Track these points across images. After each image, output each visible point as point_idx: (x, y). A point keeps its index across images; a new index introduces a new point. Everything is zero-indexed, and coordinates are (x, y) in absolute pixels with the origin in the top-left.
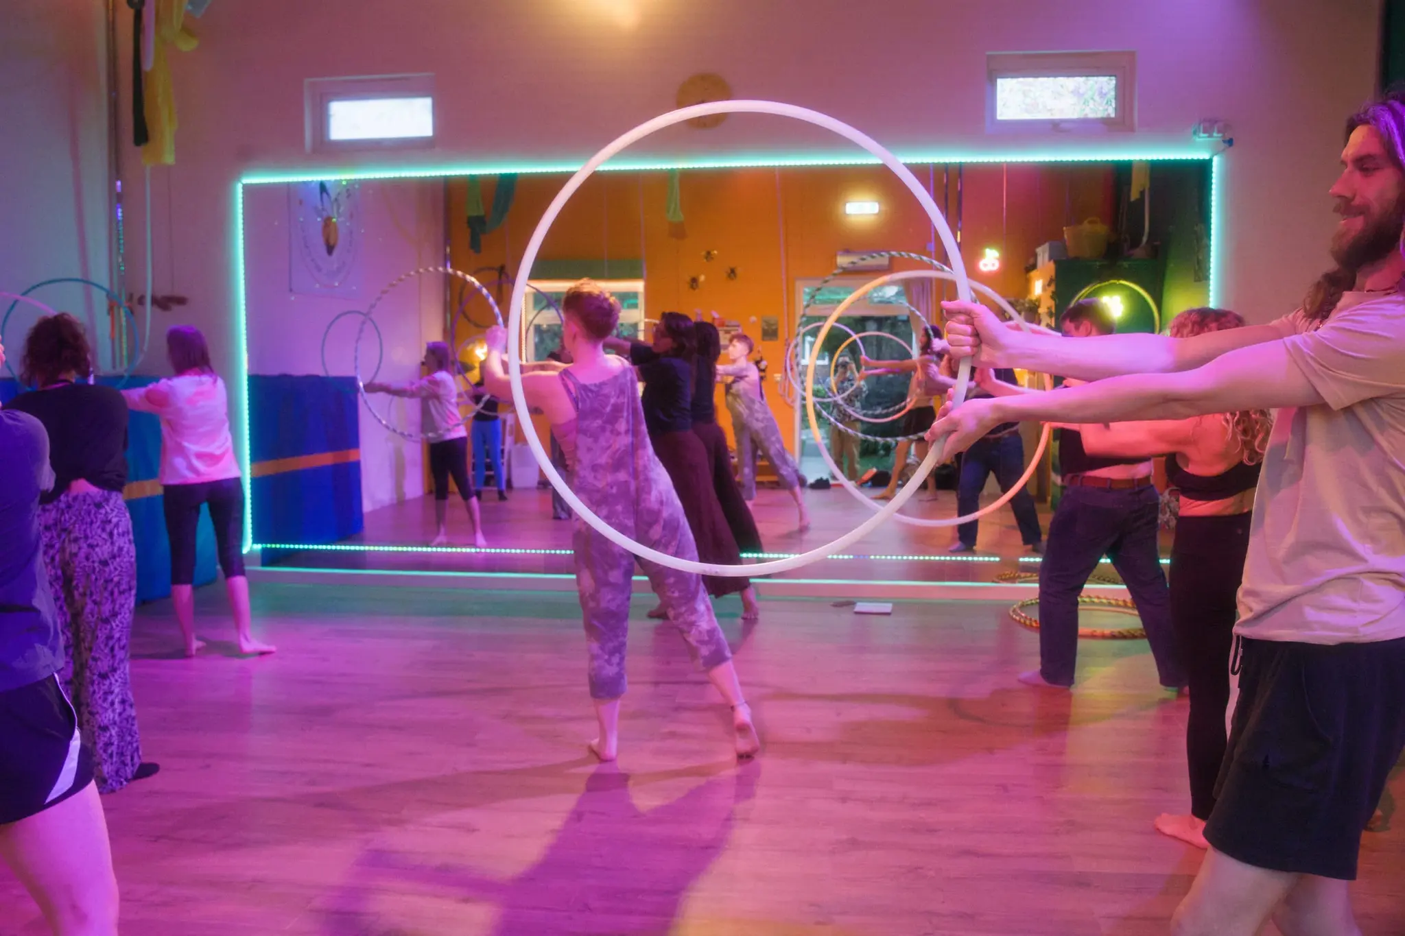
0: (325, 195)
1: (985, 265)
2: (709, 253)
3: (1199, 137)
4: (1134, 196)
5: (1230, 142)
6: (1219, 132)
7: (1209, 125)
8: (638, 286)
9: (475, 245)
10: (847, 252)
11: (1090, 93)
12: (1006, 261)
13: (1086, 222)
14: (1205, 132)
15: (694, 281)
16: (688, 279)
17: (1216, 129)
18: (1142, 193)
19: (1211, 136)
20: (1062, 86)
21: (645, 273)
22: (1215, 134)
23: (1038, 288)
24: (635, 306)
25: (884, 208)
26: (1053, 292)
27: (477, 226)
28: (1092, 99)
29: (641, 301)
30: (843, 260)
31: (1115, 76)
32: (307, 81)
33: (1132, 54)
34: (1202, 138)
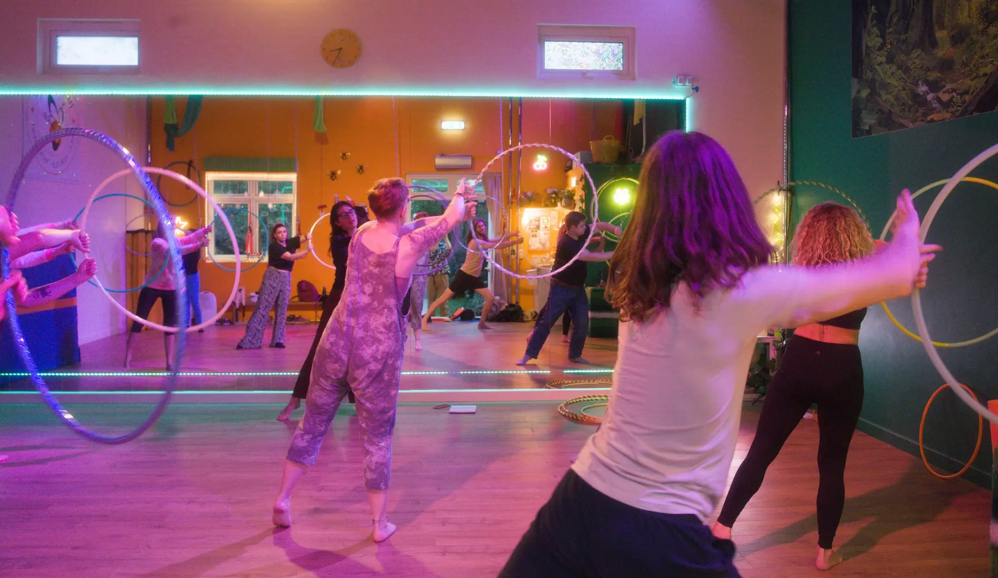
0: (52, 105)
1: (538, 166)
2: (344, 154)
3: (677, 85)
4: (636, 122)
5: (696, 89)
6: (689, 83)
7: (683, 77)
8: (292, 177)
9: (170, 145)
10: (442, 155)
11: (606, 54)
12: (552, 164)
13: (604, 138)
14: (680, 82)
15: (333, 175)
16: (329, 172)
17: (687, 81)
18: (641, 120)
19: (684, 85)
20: (588, 48)
21: (298, 169)
22: (687, 84)
23: (573, 182)
24: (290, 191)
25: (468, 126)
26: (583, 185)
27: (172, 131)
28: (608, 57)
29: (295, 187)
30: (439, 161)
31: (623, 43)
32: (39, 19)
33: (633, 29)
34: (679, 86)
